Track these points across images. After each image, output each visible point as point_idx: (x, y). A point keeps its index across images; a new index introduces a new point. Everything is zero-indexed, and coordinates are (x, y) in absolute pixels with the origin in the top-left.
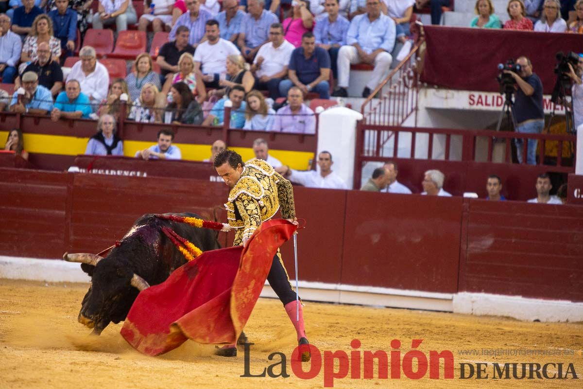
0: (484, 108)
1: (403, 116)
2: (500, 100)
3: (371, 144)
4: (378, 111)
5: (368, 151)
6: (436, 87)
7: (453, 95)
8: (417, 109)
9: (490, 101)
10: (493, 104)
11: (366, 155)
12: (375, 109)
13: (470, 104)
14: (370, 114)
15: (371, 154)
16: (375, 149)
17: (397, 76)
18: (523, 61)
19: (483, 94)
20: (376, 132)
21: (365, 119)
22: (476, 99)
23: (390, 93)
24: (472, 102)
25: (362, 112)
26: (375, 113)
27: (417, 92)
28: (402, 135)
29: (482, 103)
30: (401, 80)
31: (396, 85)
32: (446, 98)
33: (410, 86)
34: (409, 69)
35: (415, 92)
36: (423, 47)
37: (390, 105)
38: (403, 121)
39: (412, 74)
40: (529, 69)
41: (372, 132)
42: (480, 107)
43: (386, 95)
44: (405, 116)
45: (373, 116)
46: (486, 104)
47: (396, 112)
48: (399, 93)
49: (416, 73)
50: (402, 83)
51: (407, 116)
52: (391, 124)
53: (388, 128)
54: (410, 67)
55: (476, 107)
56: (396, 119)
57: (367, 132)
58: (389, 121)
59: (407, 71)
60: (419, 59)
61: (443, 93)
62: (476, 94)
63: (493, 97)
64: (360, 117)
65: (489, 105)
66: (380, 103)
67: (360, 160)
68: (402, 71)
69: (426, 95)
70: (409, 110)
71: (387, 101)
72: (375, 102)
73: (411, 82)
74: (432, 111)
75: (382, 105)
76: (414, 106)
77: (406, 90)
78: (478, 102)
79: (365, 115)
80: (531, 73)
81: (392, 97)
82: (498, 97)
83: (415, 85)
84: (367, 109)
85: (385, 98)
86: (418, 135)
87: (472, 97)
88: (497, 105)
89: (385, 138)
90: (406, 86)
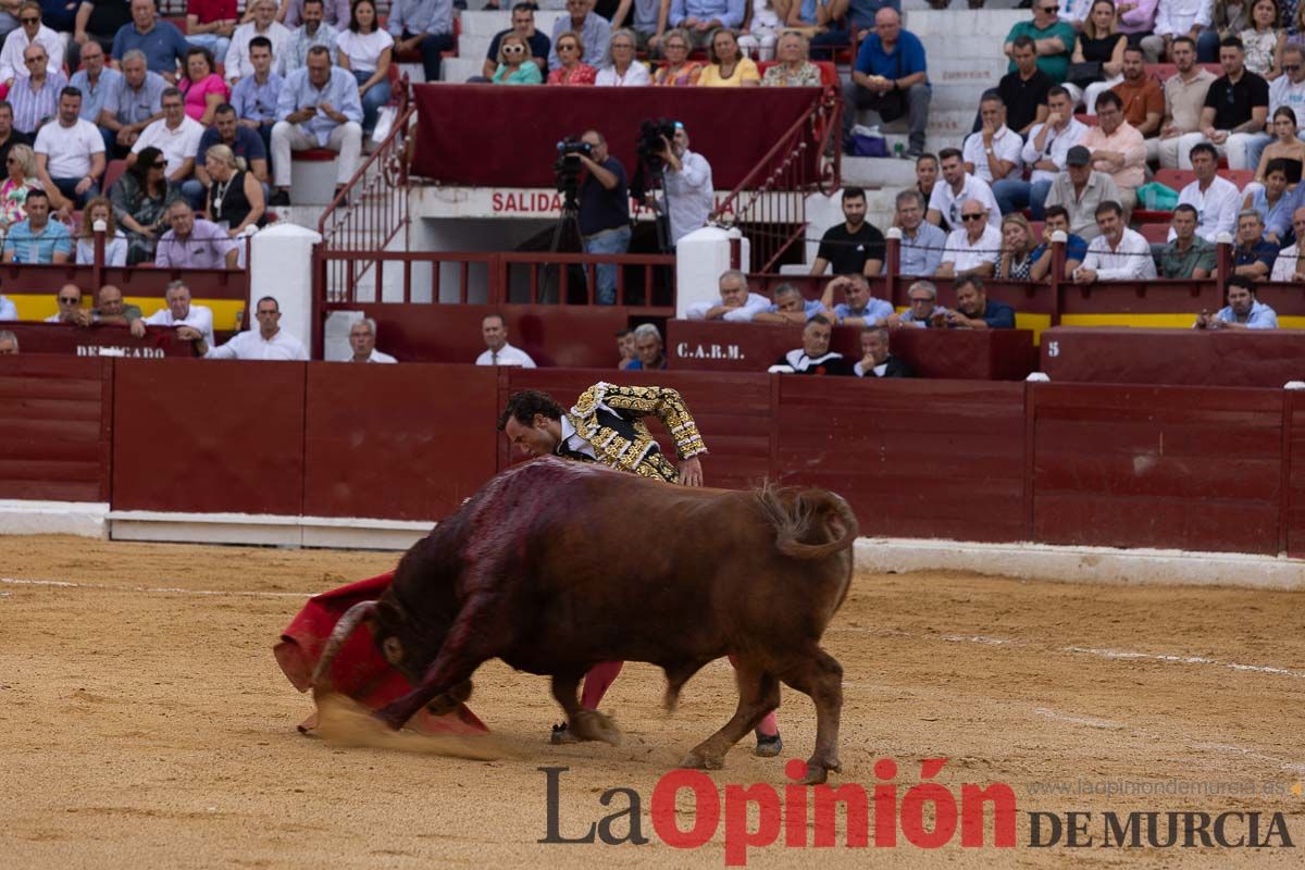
0: (519, 214)
1: (385, 235)
2: (543, 201)
3: (338, 281)
4: (345, 226)
5: (333, 292)
6: (438, 182)
7: (466, 195)
8: (408, 221)
9: (527, 203)
10: (533, 209)
11: (330, 300)
12: (341, 224)
13: (495, 209)
14: (334, 233)
15: (337, 299)
16: (345, 289)
17: (374, 169)
18: (591, 137)
19: (516, 192)
20: (345, 263)
21: (325, 242)
22: (504, 201)
23: (364, 197)
24: (498, 206)
25: (321, 230)
26: (342, 231)
27: (408, 193)
28: (387, 264)
29: (514, 206)
30: (381, 174)
31: (372, 183)
32: (456, 201)
33: (395, 184)
34: (394, 156)
35: (404, 194)
36: (414, 119)
37: (363, 215)
38: (387, 242)
39: (397, 164)
40: (602, 150)
41: (338, 262)
42: (511, 213)
43: (357, 201)
44: (389, 233)
45: (338, 235)
46: (522, 209)
47: (375, 227)
48: (379, 196)
49: (404, 164)
50: (383, 179)
51: (393, 233)
52: (367, 249)
53: (363, 255)
54: (394, 153)
55: (503, 214)
56: (375, 239)
57: (330, 263)
58: (365, 242)
59: (389, 160)
60: (408, 138)
61: (450, 192)
62: (505, 192)
63: (533, 196)
64: (318, 238)
65: (526, 209)
66: (349, 214)
67: (322, 308)
68: (382, 159)
69: (421, 196)
70: (396, 223)
71: (360, 209)
72: (341, 214)
73: (397, 176)
74: (432, 223)
75: (353, 217)
76: (403, 216)
77: (389, 190)
78: (508, 207)
79: (327, 234)
80: (606, 157)
81: (368, 201)
82: (540, 196)
83: (403, 182)
84: (328, 224)
85: (357, 206)
86: (414, 264)
87: (498, 198)
88: (540, 209)
89: (360, 270)
90: (388, 183)
